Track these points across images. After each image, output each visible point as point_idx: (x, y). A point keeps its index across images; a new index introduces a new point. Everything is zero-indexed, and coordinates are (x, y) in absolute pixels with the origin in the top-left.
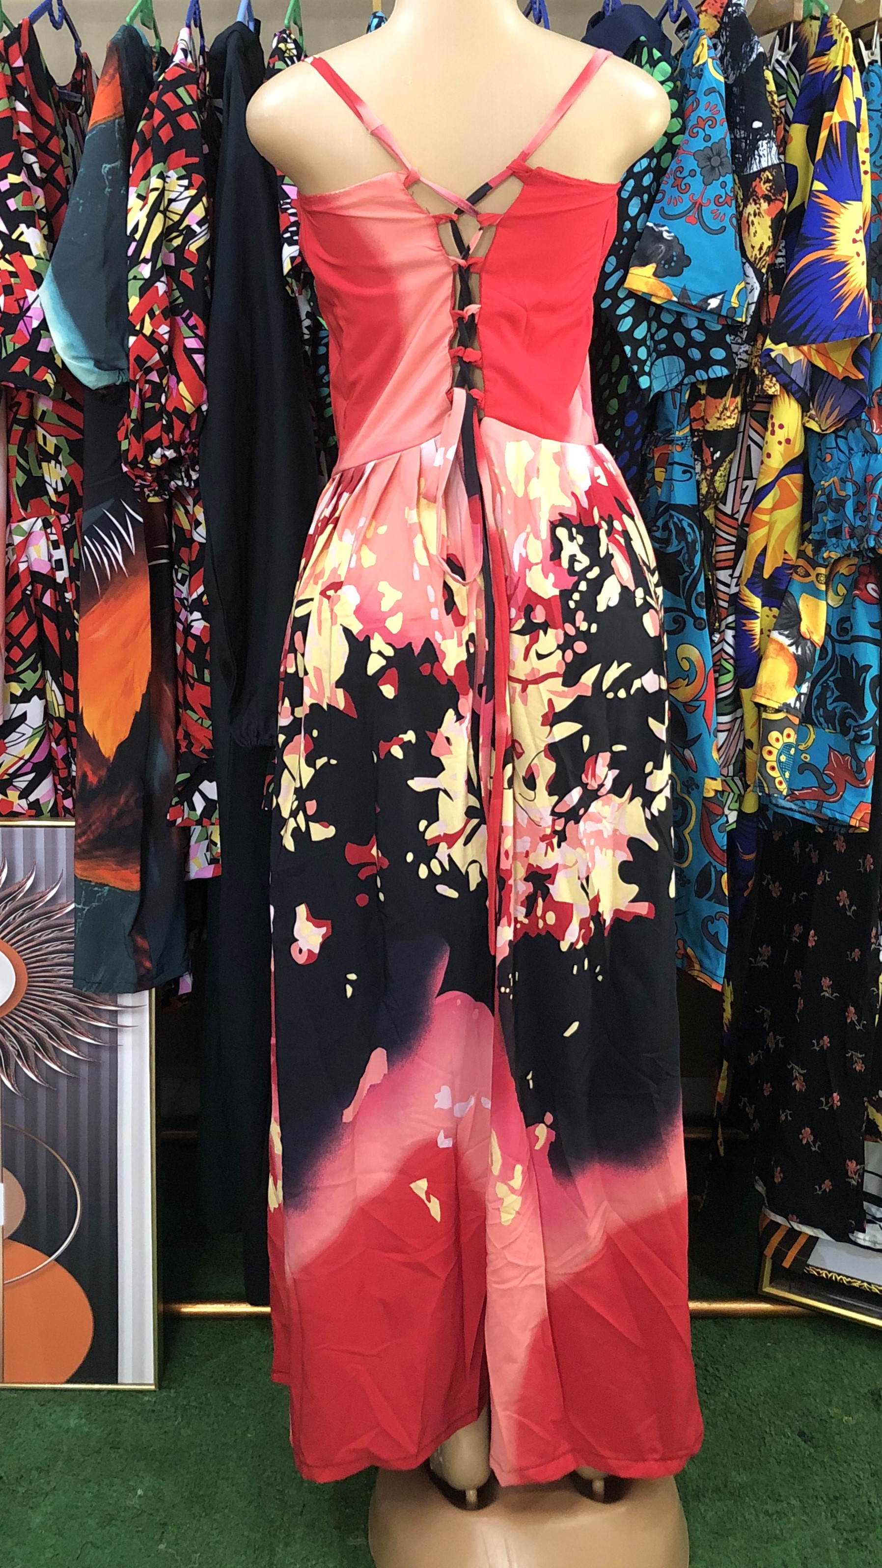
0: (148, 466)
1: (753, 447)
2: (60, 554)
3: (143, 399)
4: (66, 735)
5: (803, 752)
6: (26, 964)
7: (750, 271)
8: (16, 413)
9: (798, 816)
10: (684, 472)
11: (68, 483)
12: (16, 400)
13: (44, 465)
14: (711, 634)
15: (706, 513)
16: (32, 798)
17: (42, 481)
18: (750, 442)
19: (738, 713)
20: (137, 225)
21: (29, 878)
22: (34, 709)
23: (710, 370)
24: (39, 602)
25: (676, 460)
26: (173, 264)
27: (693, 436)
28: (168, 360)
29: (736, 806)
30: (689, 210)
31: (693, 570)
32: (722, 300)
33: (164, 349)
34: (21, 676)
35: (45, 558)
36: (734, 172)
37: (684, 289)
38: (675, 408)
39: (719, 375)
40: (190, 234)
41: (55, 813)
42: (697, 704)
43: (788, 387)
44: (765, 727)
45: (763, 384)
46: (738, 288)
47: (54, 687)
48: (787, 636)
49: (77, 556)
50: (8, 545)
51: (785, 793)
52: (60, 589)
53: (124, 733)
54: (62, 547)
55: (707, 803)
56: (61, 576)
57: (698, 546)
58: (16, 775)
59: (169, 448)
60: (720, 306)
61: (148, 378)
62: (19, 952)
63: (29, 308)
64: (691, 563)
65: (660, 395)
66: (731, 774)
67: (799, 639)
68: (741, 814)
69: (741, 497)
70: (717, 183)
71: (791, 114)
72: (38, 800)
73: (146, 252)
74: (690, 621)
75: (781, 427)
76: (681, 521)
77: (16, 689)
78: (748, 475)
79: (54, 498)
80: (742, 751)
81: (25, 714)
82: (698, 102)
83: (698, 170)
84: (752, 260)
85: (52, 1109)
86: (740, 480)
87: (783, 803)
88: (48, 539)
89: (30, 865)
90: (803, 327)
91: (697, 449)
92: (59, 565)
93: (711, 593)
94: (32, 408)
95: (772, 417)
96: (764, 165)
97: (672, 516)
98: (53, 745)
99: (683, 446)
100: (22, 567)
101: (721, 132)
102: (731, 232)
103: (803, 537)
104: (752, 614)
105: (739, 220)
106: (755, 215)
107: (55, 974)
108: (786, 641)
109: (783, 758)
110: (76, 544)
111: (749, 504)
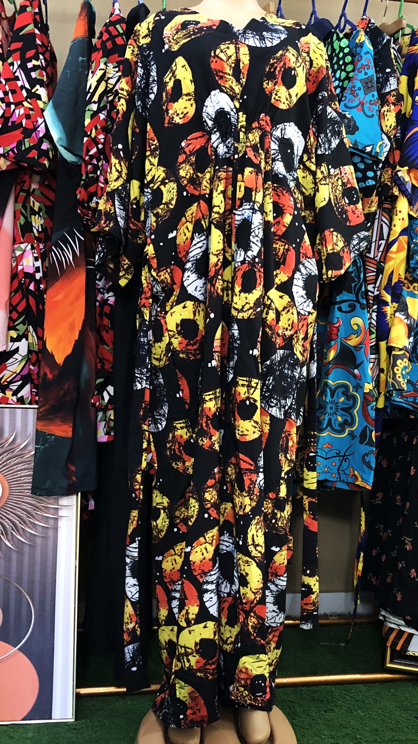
0: (89, 206)
1: (384, 225)
2: (39, 263)
4: (38, 360)
6: (9, 483)
7: (385, 137)
8: (22, 186)
9: (404, 405)
11: (44, 227)
12: (23, 179)
13: (33, 217)
16: (19, 395)
17: (31, 225)
18: (382, 223)
19: (378, 354)
21: (11, 436)
22: (23, 346)
23: (367, 182)
24: (27, 288)
30: (357, 106)
31: (359, 281)
32: (373, 148)
34: (17, 327)
35: (31, 266)
36: (378, 91)
37: (356, 141)
39: (371, 184)
42: (361, 346)
43: (404, 192)
44: (393, 360)
45: (392, 190)
46: (379, 144)
47: (34, 334)
48: (403, 315)
49: (47, 265)
50: (13, 256)
52: (38, 282)
53: (69, 351)
54: (40, 260)
55: (366, 395)
56: (39, 275)
57: (362, 269)
58: (11, 382)
60: (372, 151)
62: (5, 476)
63: (39, 126)
64: (359, 277)
67: (408, 317)
69: (379, 248)
70: (370, 95)
72: (22, 397)
74: (358, 305)
75: (400, 212)
77: (14, 334)
78: (382, 237)
79: (37, 234)
80: (379, 376)
81: (18, 348)
82: (361, 57)
83: (362, 88)
84: (386, 132)
86: (377, 242)
87: (397, 399)
88: (33, 255)
89: (13, 428)
90: (415, 160)
92: (38, 269)
94: (29, 186)
95: (396, 207)
96: (392, 88)
98: (32, 366)
100: (20, 268)
101: (372, 72)
102: (376, 117)
103: (407, 269)
104: (386, 304)
105: (379, 114)
106: (388, 111)
107: (24, 488)
108: (403, 317)
109: (404, 373)
111: (383, 252)
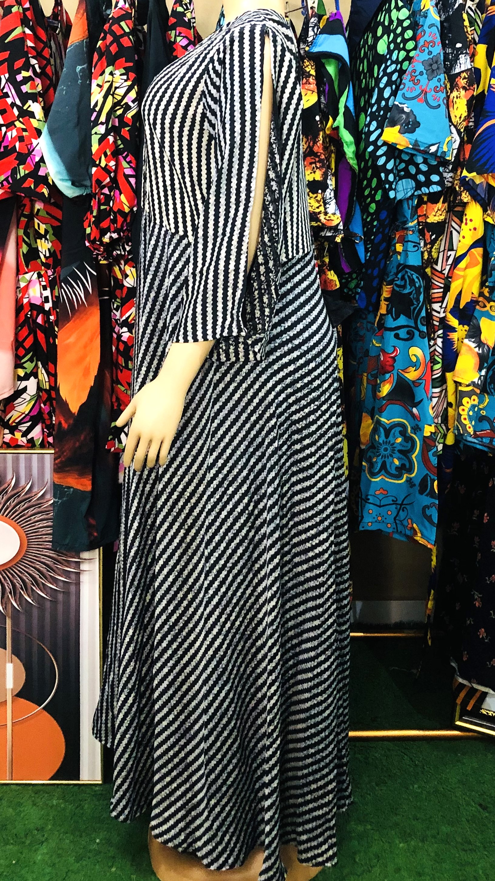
0: (101, 242)
1: (454, 232)
2: (47, 293)
3: (100, 204)
4: (49, 400)
5: (481, 409)
6: (27, 534)
7: (453, 130)
8: (23, 211)
9: (478, 447)
10: (414, 246)
11: (52, 251)
12: (23, 202)
13: (38, 241)
14: (429, 341)
15: (426, 270)
16: (29, 437)
17: (37, 250)
18: (452, 229)
19: (444, 387)
20: (97, 102)
21: (27, 484)
22: (31, 385)
23: (430, 188)
24: (35, 321)
25: (410, 239)
26: (117, 125)
27: (419, 225)
28: (114, 180)
29: (442, 441)
30: (419, 95)
31: (419, 304)
32: (438, 147)
33: (112, 175)
34: (25, 365)
35: (39, 295)
36: (445, 73)
37: (416, 141)
38: (409, 208)
39: (436, 190)
40: (127, 108)
41: (43, 446)
42: (420, 381)
43: (476, 197)
44: (460, 396)
45: (461, 195)
46: (447, 140)
47: (43, 371)
48: (474, 342)
49: (57, 294)
50: (18, 288)
51: (472, 433)
52: (47, 314)
53: (84, 398)
54: (49, 289)
55: (426, 440)
56: (48, 306)
57: (422, 290)
58: (20, 423)
59: (114, 232)
60: (437, 151)
61: (103, 191)
62: (21, 528)
63: (33, 150)
64: (418, 300)
65: (401, 201)
66: (440, 422)
67: (480, 344)
68: (445, 446)
69: (447, 260)
70: (435, 79)
71: (477, 39)
72: (33, 438)
73: (103, 118)
74: (417, 333)
75: (471, 220)
76: (412, 275)
77: (21, 372)
78: (451, 248)
79: (44, 260)
80: (446, 410)
81: (26, 387)
82: (425, 31)
83: (425, 72)
84: (455, 124)
85: (41, 618)
86: (446, 251)
87: (470, 439)
88: (40, 284)
89: (29, 476)
90: (485, 164)
91: (421, 233)
92: (46, 299)
93: (429, 316)
94: (33, 207)
95: (466, 215)
96: (463, 69)
97: (407, 272)
98: (42, 405)
99: (413, 231)
100: (25, 301)
101: (437, 49)
102: (443, 107)
103: (483, 284)
104: (453, 330)
105: (448, 101)
106: (457, 98)
107: (43, 540)
108: (473, 345)
109: (471, 413)
110: (56, 287)
111: (452, 265)
